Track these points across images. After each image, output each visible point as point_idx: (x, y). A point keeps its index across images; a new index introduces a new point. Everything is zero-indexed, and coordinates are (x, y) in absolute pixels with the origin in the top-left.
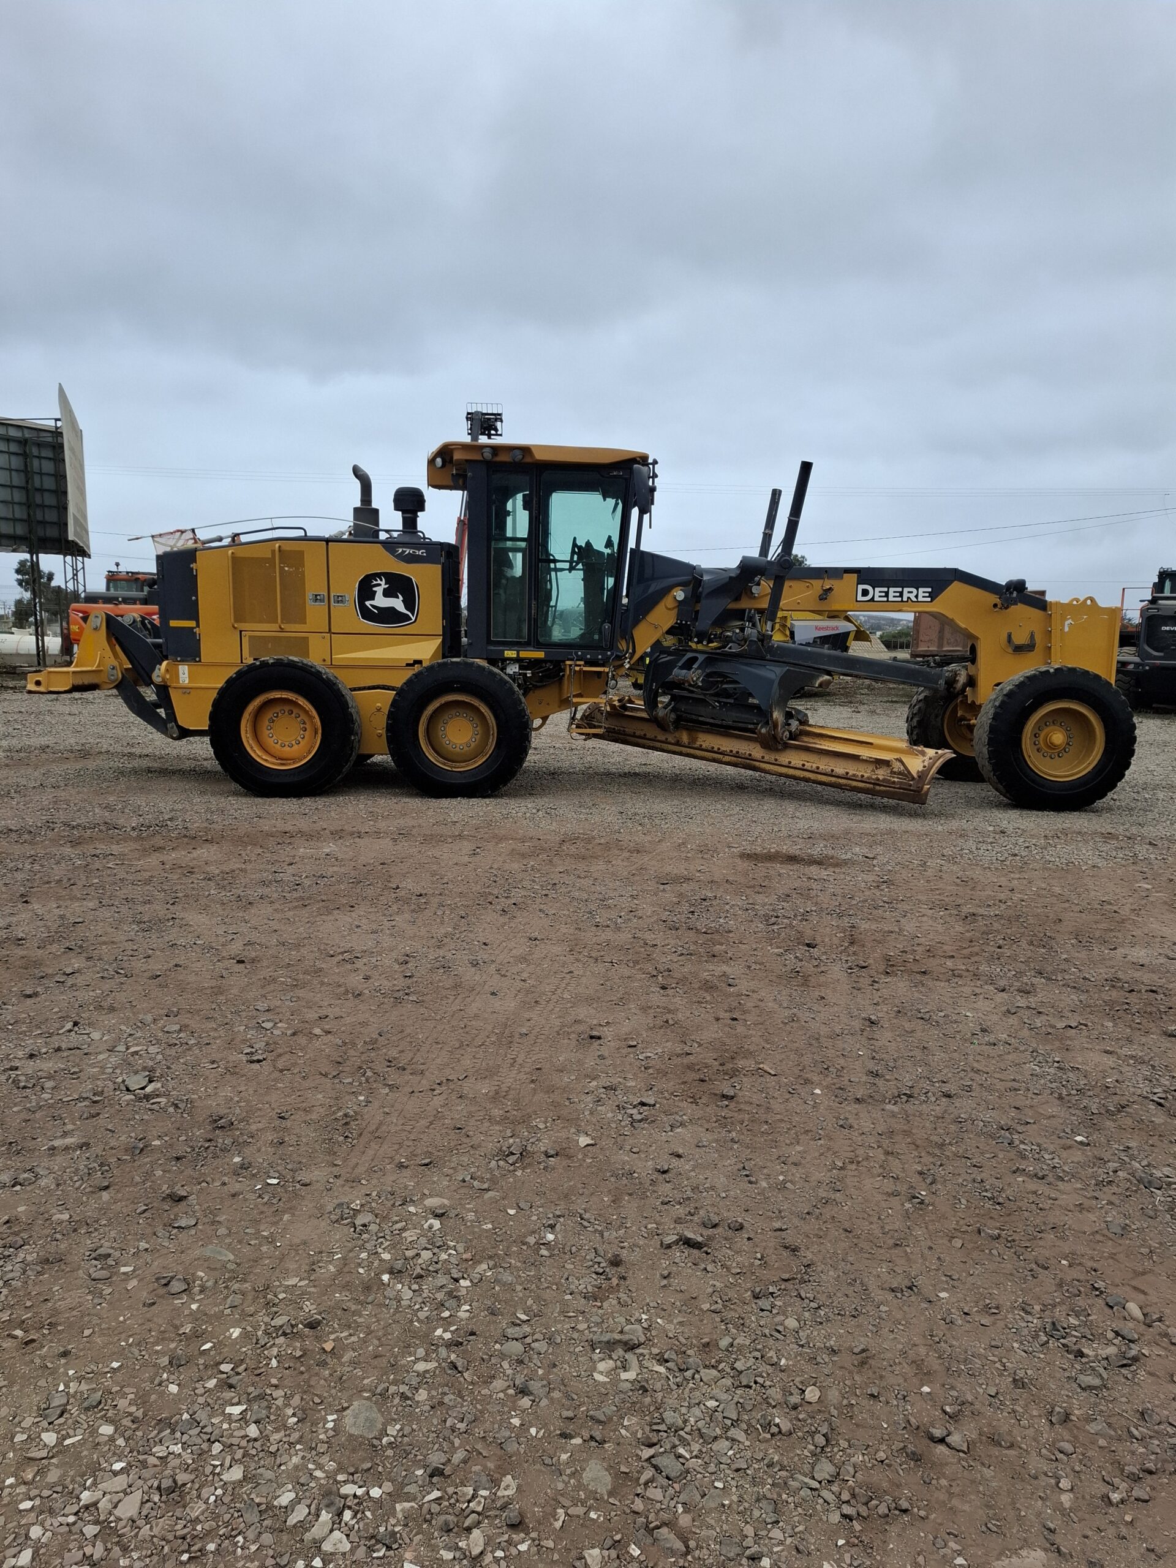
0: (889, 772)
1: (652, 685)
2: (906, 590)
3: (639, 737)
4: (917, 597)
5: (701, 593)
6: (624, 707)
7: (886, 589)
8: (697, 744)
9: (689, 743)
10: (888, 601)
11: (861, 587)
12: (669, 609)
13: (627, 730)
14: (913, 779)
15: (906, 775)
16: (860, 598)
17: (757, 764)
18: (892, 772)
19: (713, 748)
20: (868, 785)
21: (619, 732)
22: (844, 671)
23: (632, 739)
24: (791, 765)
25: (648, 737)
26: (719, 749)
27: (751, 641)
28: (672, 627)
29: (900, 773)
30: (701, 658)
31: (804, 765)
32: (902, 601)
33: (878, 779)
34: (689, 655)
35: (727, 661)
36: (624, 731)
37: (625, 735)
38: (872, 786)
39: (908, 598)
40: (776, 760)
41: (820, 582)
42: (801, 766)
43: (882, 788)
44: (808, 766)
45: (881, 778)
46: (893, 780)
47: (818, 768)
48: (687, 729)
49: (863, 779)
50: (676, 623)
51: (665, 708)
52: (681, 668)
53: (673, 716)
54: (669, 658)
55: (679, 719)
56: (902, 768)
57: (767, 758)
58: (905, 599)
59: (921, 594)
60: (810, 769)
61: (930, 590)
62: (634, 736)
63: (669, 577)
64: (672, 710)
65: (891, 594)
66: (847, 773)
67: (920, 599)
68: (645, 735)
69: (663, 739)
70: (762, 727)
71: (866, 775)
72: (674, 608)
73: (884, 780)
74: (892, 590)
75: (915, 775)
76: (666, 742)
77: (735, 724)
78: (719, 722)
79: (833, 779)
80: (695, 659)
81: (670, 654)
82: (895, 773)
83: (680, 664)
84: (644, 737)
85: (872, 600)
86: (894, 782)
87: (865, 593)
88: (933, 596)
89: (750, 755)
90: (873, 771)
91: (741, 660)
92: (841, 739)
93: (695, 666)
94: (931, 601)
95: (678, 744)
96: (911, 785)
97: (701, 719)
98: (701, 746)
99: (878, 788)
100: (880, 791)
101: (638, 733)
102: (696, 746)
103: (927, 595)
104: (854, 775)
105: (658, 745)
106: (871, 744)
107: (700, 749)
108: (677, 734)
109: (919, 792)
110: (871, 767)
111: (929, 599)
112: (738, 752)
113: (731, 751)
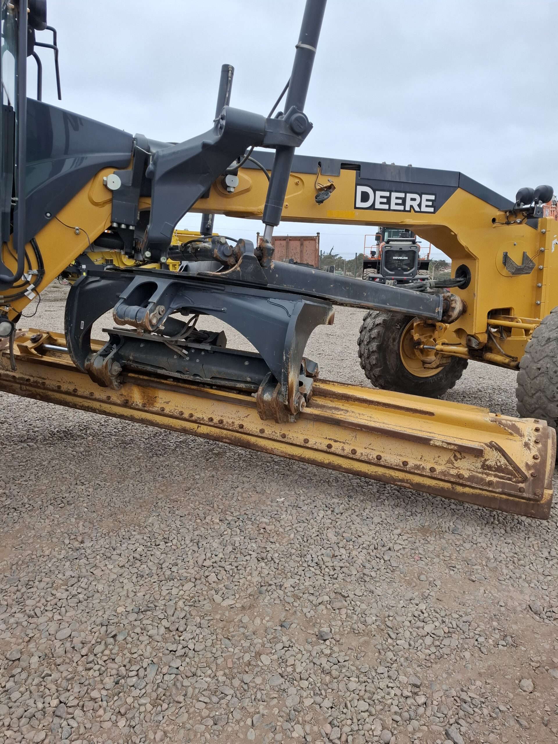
0: (479, 465)
1: (78, 324)
2: (409, 196)
3: (67, 393)
4: (420, 205)
5: (152, 173)
6: (42, 350)
7: (387, 194)
8: (157, 407)
9: (144, 405)
10: (389, 209)
11: (361, 189)
12: (96, 204)
13: (47, 382)
14: (525, 479)
15: (509, 473)
16: (359, 204)
17: (253, 439)
18: (484, 466)
19: (182, 413)
20: (442, 484)
21: (36, 385)
22: (352, 301)
23: (57, 395)
24: (309, 445)
25: (79, 393)
26: (191, 415)
27: (246, 257)
28: (104, 234)
29: (499, 469)
30: (162, 285)
31: (330, 446)
32: (404, 211)
33: (459, 476)
34: (139, 280)
35: (205, 290)
36: (44, 383)
37: (45, 389)
38: (448, 485)
39: (411, 206)
40: (284, 436)
41: (312, 178)
42: (325, 448)
43: (467, 490)
44: (336, 447)
45: (466, 474)
46: (489, 479)
47: (354, 452)
48: (138, 385)
49: (434, 475)
50: (110, 228)
51: (104, 355)
52: (129, 302)
53: (116, 368)
54: (103, 282)
55: (126, 369)
56: (503, 461)
57: (268, 432)
58: (408, 208)
59: (424, 203)
60: (339, 452)
61: (432, 197)
62: (58, 390)
63: (93, 151)
64: (114, 360)
65: (393, 201)
66: (405, 463)
67: (424, 209)
68: (75, 390)
69: (103, 396)
70: (264, 392)
71: (439, 469)
72: (105, 203)
73: (471, 478)
74: (394, 195)
75: (528, 474)
76: (108, 401)
77: (214, 382)
78: (191, 378)
79: (380, 471)
80: (150, 288)
81: (103, 276)
82: (490, 468)
83: (125, 295)
84: (74, 393)
85: (372, 207)
86: (490, 483)
87: (365, 197)
88: (436, 205)
89: (241, 426)
90: (449, 461)
91: (229, 288)
92: (378, 404)
93: (154, 298)
94: (434, 213)
95: (126, 404)
96: (521, 490)
97: (159, 371)
98: (163, 409)
99: (459, 489)
100: (464, 494)
101: (64, 387)
102: (155, 409)
103: (430, 203)
104: (417, 467)
105: (96, 405)
106: (431, 414)
107: (161, 413)
108: (124, 391)
109: (537, 500)
110: (445, 457)
111: (432, 210)
112: (221, 422)
113: (211, 419)
